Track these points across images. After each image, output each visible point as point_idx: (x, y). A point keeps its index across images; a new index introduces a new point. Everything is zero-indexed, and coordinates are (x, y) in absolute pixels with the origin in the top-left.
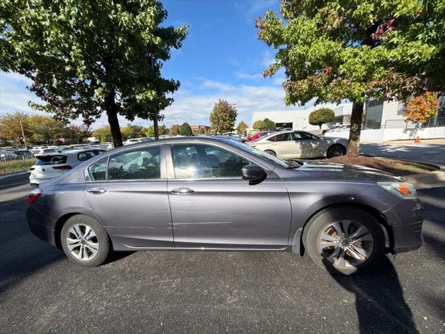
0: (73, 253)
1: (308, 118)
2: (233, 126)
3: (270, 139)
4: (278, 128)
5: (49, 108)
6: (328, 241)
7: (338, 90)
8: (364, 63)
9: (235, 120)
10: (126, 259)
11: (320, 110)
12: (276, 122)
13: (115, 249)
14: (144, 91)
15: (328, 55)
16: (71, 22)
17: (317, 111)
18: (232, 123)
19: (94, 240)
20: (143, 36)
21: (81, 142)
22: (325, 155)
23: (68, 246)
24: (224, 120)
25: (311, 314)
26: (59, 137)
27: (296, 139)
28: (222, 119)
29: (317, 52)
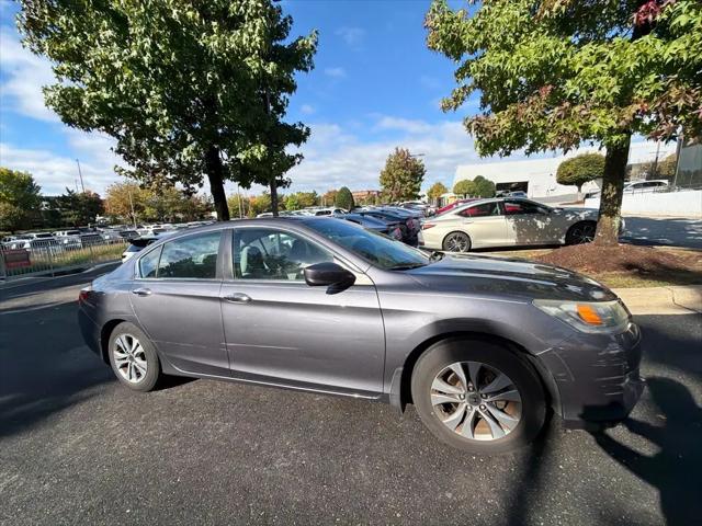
0: (121, 371)
1: (555, 174)
2: (419, 190)
3: (460, 214)
4: (499, 192)
5: (139, 174)
6: (440, 392)
7: (564, 127)
8: (613, 73)
9: (421, 180)
10: (184, 386)
11: (580, 158)
12: (496, 181)
13: (164, 371)
14: (250, 147)
15: (544, 64)
16: (146, 59)
17: (573, 160)
18: (416, 186)
19: (142, 356)
20: (249, 64)
21: (202, 218)
22: (563, 241)
23: (117, 362)
24: (403, 182)
25: (381, 505)
26: (175, 211)
27: (507, 213)
28: (400, 179)
29: (521, 61)
